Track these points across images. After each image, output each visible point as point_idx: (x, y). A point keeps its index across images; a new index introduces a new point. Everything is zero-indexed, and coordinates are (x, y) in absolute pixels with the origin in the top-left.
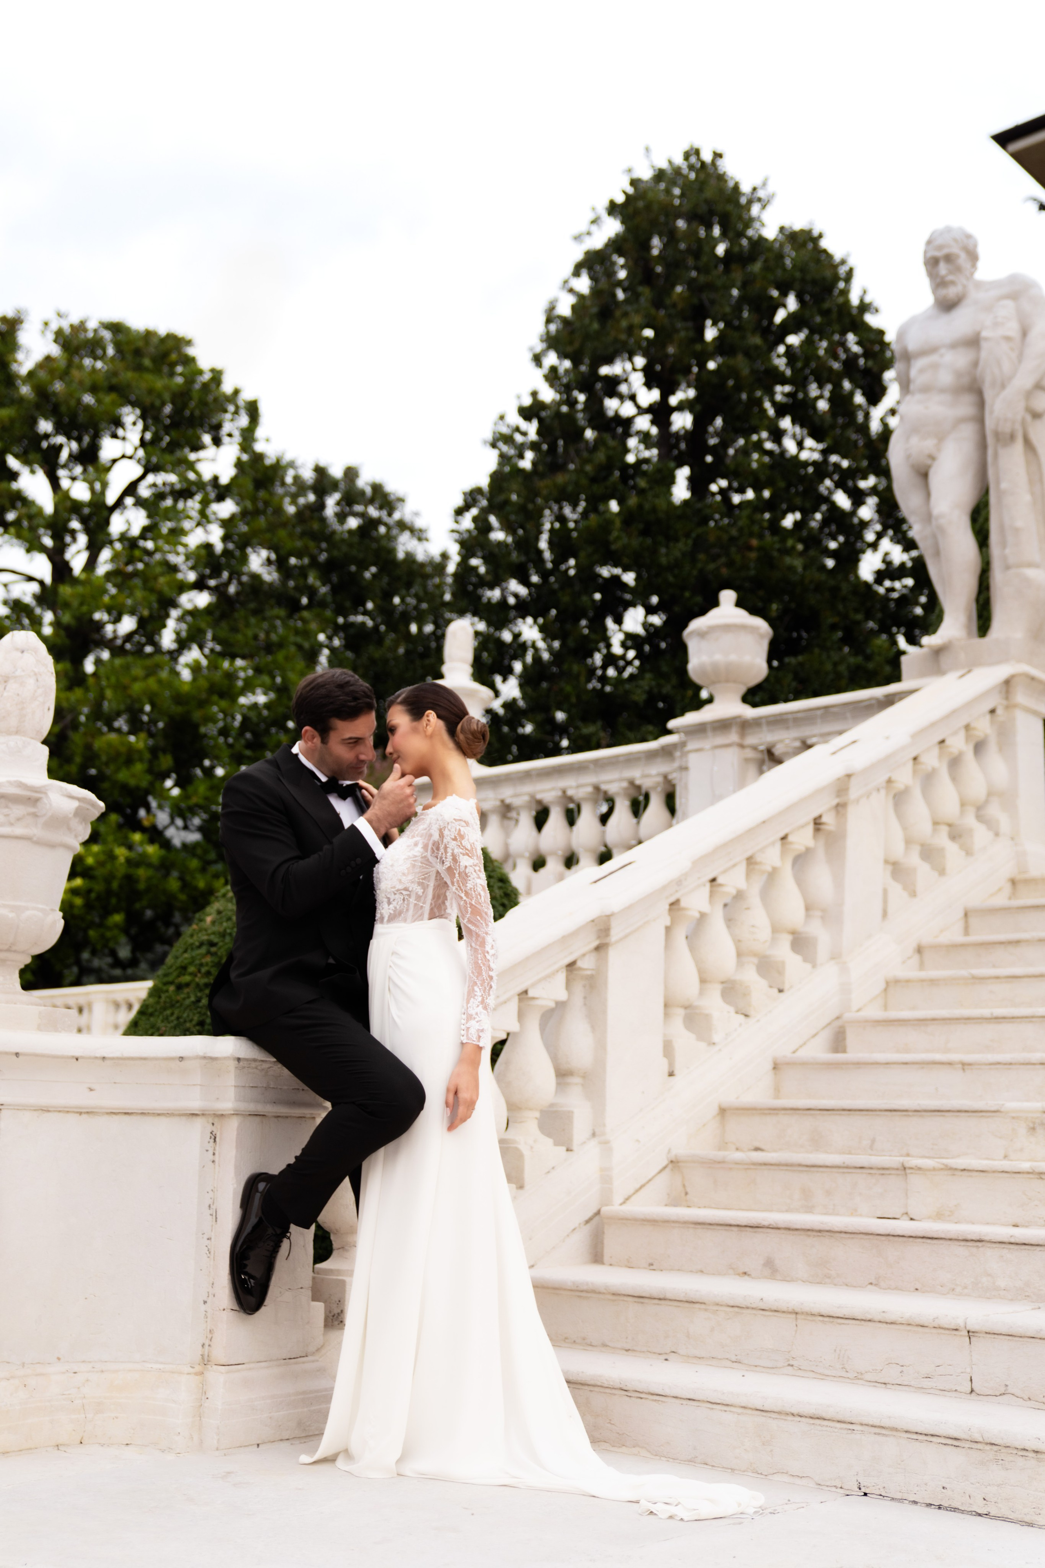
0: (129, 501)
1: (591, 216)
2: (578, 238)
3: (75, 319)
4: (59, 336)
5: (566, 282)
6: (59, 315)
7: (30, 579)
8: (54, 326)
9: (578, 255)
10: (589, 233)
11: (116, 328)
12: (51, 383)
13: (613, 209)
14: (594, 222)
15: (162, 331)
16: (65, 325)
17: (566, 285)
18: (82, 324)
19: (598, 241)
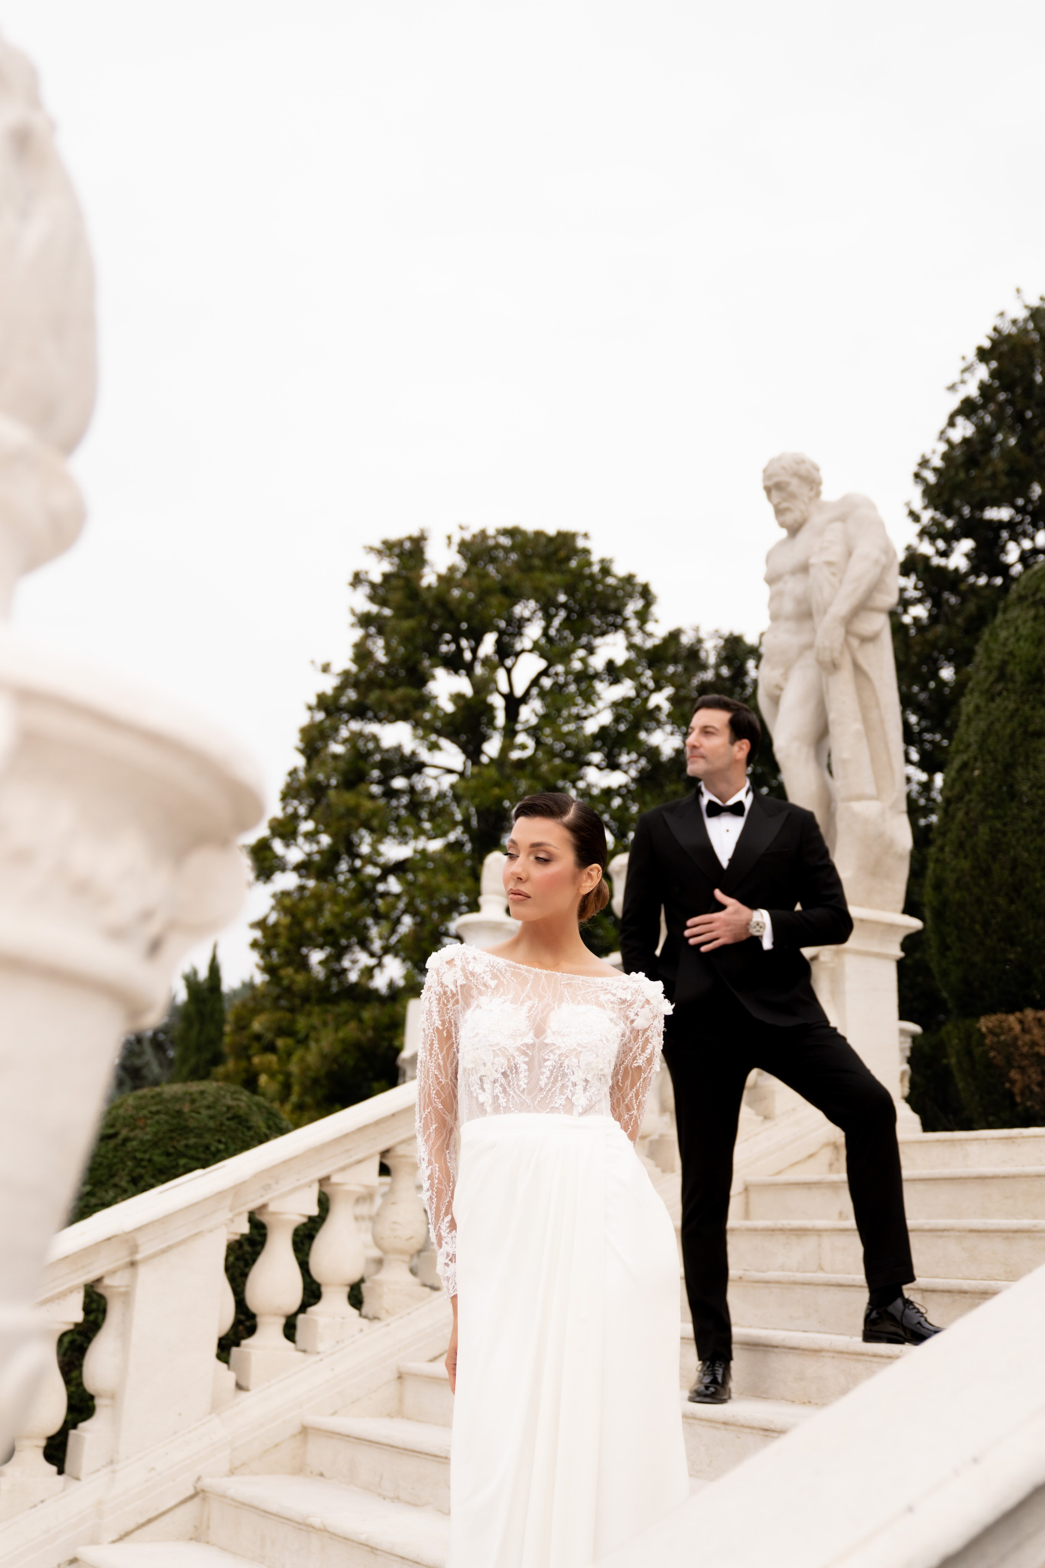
0: (535, 691)
1: (962, 365)
2: (952, 388)
3: (475, 529)
4: (464, 548)
5: (943, 432)
6: (461, 528)
7: (450, 771)
8: (456, 540)
9: (954, 402)
10: (963, 382)
11: (512, 533)
12: (448, 591)
13: (983, 355)
14: (965, 370)
15: (551, 531)
16: (468, 536)
17: (943, 436)
18: (483, 533)
19: (972, 390)
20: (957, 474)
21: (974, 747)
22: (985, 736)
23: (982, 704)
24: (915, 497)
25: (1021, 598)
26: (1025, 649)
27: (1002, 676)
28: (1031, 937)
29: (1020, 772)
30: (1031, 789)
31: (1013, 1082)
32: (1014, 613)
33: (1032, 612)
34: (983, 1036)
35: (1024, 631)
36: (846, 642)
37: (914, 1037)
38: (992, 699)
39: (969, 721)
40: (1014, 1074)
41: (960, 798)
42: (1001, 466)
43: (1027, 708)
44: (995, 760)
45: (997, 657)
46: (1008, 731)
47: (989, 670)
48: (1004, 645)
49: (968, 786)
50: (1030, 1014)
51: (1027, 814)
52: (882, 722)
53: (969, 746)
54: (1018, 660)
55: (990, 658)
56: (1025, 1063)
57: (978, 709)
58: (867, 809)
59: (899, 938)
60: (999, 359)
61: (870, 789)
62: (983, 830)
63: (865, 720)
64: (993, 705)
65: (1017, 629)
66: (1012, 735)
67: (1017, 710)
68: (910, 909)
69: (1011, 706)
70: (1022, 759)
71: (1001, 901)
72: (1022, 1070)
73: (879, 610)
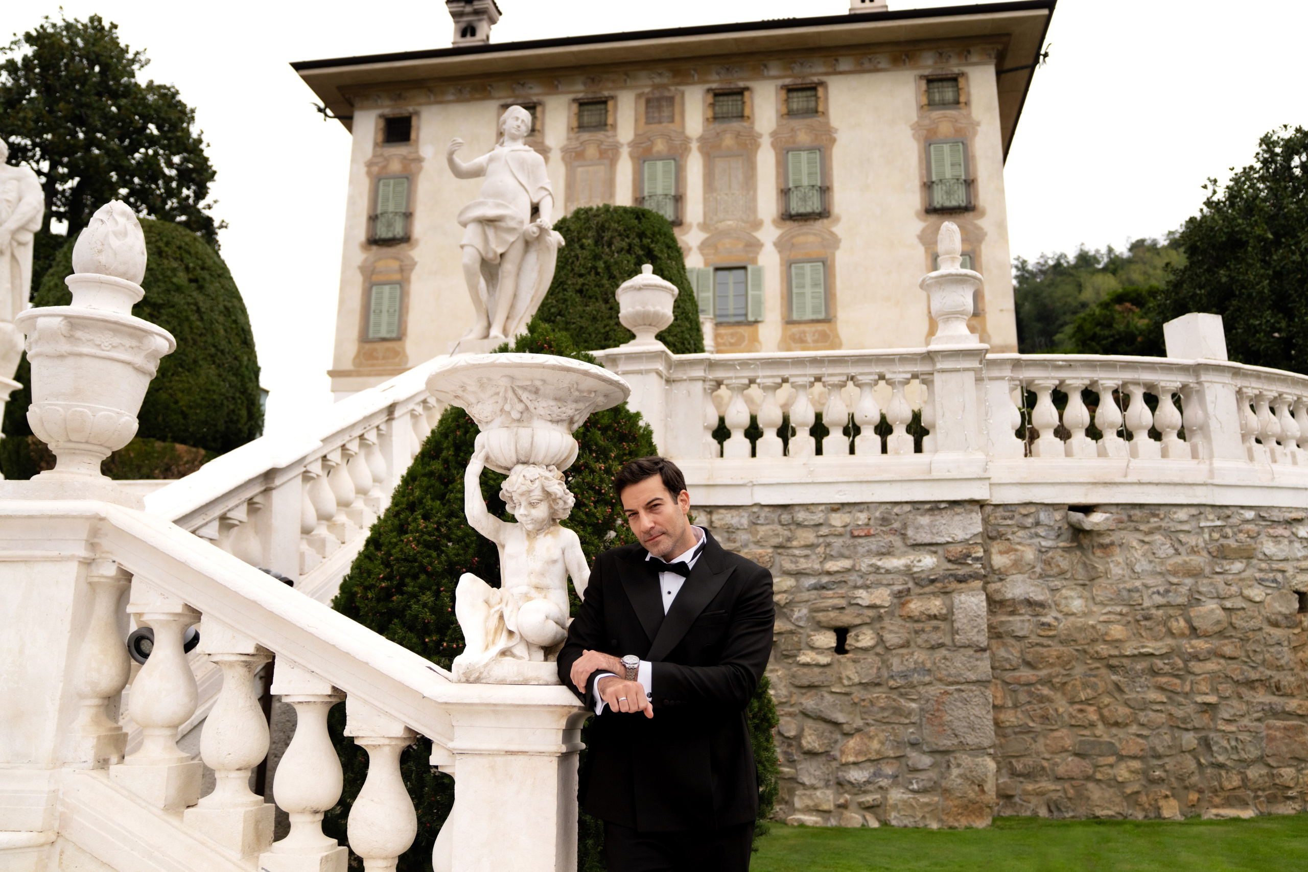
34: (29, 445)
36: (10, 244)
52: (21, 286)
58: (6, 327)
59: (9, 391)
63: (13, 283)
73: (30, 231)
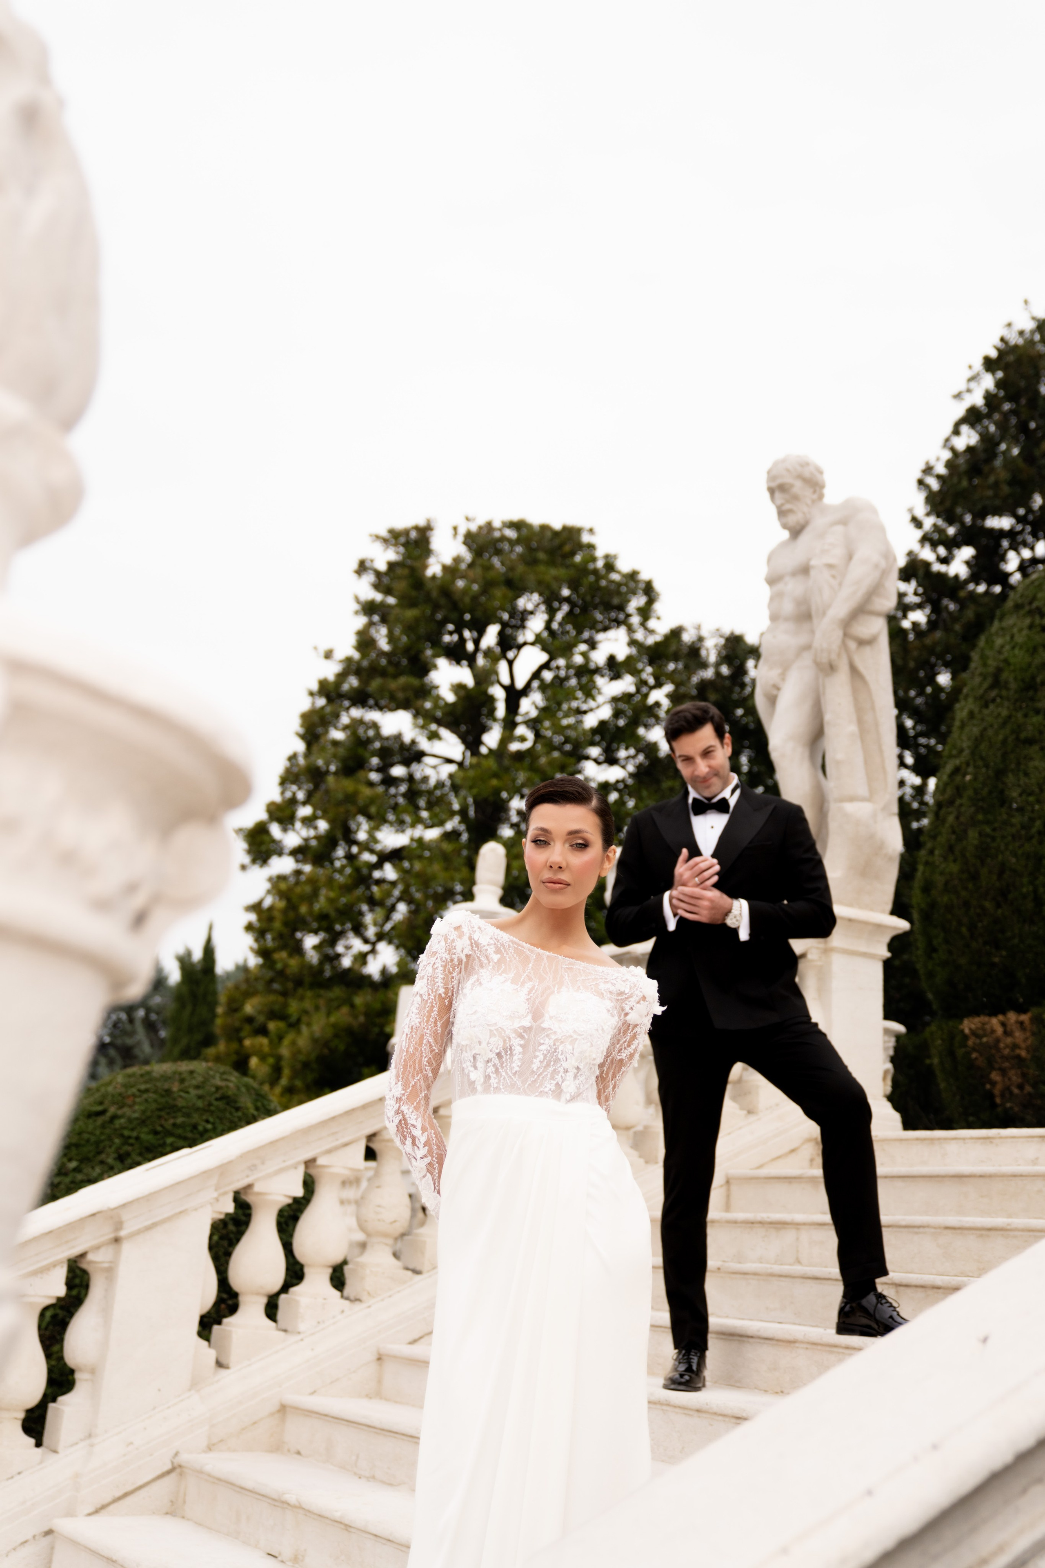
0: (535, 684)
1: (969, 374)
2: (958, 396)
3: (481, 521)
4: (470, 539)
5: (947, 440)
6: (468, 519)
7: (449, 761)
8: (462, 531)
9: (959, 410)
10: (969, 391)
11: (517, 525)
12: (453, 581)
13: (990, 364)
14: (971, 379)
15: (557, 525)
16: (474, 527)
17: (948, 443)
18: (489, 525)
19: (977, 399)
20: (960, 482)
21: (967, 752)
22: (977, 742)
23: (976, 710)
24: (919, 504)
25: (1018, 607)
26: (1019, 657)
27: (996, 683)
28: (1016, 941)
29: (1010, 779)
30: (1020, 795)
31: (994, 1084)
32: (1010, 621)
33: (1028, 621)
35: (1019, 639)
36: (844, 645)
37: (898, 1037)
38: (986, 706)
39: (963, 726)
40: (995, 1076)
41: (951, 802)
42: (1004, 475)
43: (1020, 715)
44: (987, 766)
45: (992, 664)
46: (1001, 737)
47: (984, 676)
48: (1000, 652)
49: (959, 791)
50: (1012, 1016)
51: (1017, 820)
52: (877, 724)
53: (961, 751)
54: (1012, 668)
55: (985, 665)
56: (1006, 1064)
57: (971, 715)
58: (860, 810)
59: (887, 939)
60: (1005, 369)
61: (863, 791)
62: (973, 835)
63: (860, 722)
64: (986, 712)
65: (1012, 637)
66: (1004, 742)
67: (1010, 717)
68: (899, 909)
69: (1005, 713)
70: (1013, 766)
71: (988, 904)
72: (1003, 1072)
73: (877, 614)
